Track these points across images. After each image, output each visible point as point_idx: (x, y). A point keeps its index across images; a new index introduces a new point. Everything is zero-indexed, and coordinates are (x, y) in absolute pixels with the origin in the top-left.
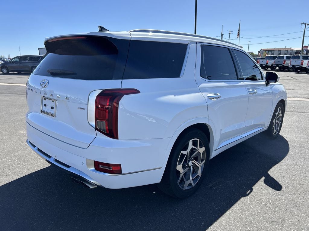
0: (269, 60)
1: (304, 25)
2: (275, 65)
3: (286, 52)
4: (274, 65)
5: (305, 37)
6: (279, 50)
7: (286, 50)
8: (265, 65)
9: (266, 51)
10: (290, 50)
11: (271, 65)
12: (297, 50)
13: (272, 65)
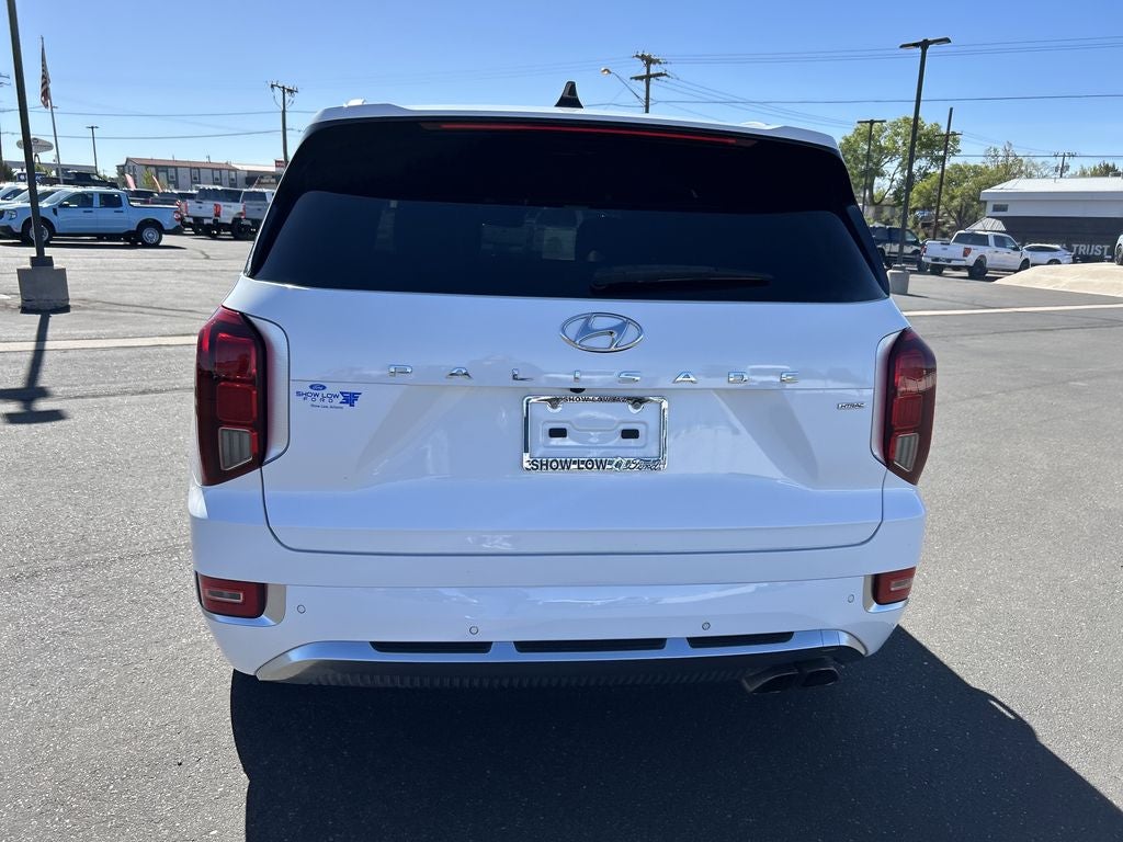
0: (221, 204)
1: (278, 92)
2: (249, 223)
3: (217, 174)
4: (245, 222)
5: (288, 132)
6: (193, 166)
7: (217, 169)
8: (211, 221)
9: (147, 166)
10: (229, 170)
11: (230, 222)
12: (249, 171)
13: (236, 220)
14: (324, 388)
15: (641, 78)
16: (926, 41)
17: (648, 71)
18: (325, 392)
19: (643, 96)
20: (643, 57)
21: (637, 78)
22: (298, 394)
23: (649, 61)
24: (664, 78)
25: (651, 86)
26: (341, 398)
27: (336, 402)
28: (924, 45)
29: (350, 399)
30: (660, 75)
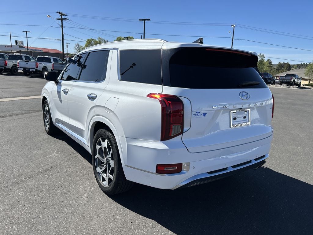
14: (199, 113)
15: (59, 19)
16: (145, 19)
17: (62, 17)
18: (199, 114)
19: (61, 25)
20: (60, 13)
21: (58, 19)
22: (194, 115)
23: (62, 14)
24: (67, 20)
25: (63, 22)
26: (203, 114)
27: (202, 116)
28: (145, 20)
29: (205, 115)
30: (66, 19)
